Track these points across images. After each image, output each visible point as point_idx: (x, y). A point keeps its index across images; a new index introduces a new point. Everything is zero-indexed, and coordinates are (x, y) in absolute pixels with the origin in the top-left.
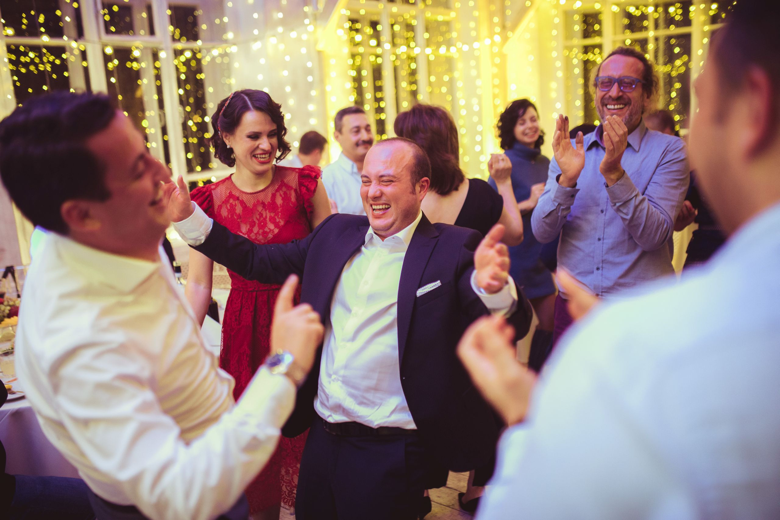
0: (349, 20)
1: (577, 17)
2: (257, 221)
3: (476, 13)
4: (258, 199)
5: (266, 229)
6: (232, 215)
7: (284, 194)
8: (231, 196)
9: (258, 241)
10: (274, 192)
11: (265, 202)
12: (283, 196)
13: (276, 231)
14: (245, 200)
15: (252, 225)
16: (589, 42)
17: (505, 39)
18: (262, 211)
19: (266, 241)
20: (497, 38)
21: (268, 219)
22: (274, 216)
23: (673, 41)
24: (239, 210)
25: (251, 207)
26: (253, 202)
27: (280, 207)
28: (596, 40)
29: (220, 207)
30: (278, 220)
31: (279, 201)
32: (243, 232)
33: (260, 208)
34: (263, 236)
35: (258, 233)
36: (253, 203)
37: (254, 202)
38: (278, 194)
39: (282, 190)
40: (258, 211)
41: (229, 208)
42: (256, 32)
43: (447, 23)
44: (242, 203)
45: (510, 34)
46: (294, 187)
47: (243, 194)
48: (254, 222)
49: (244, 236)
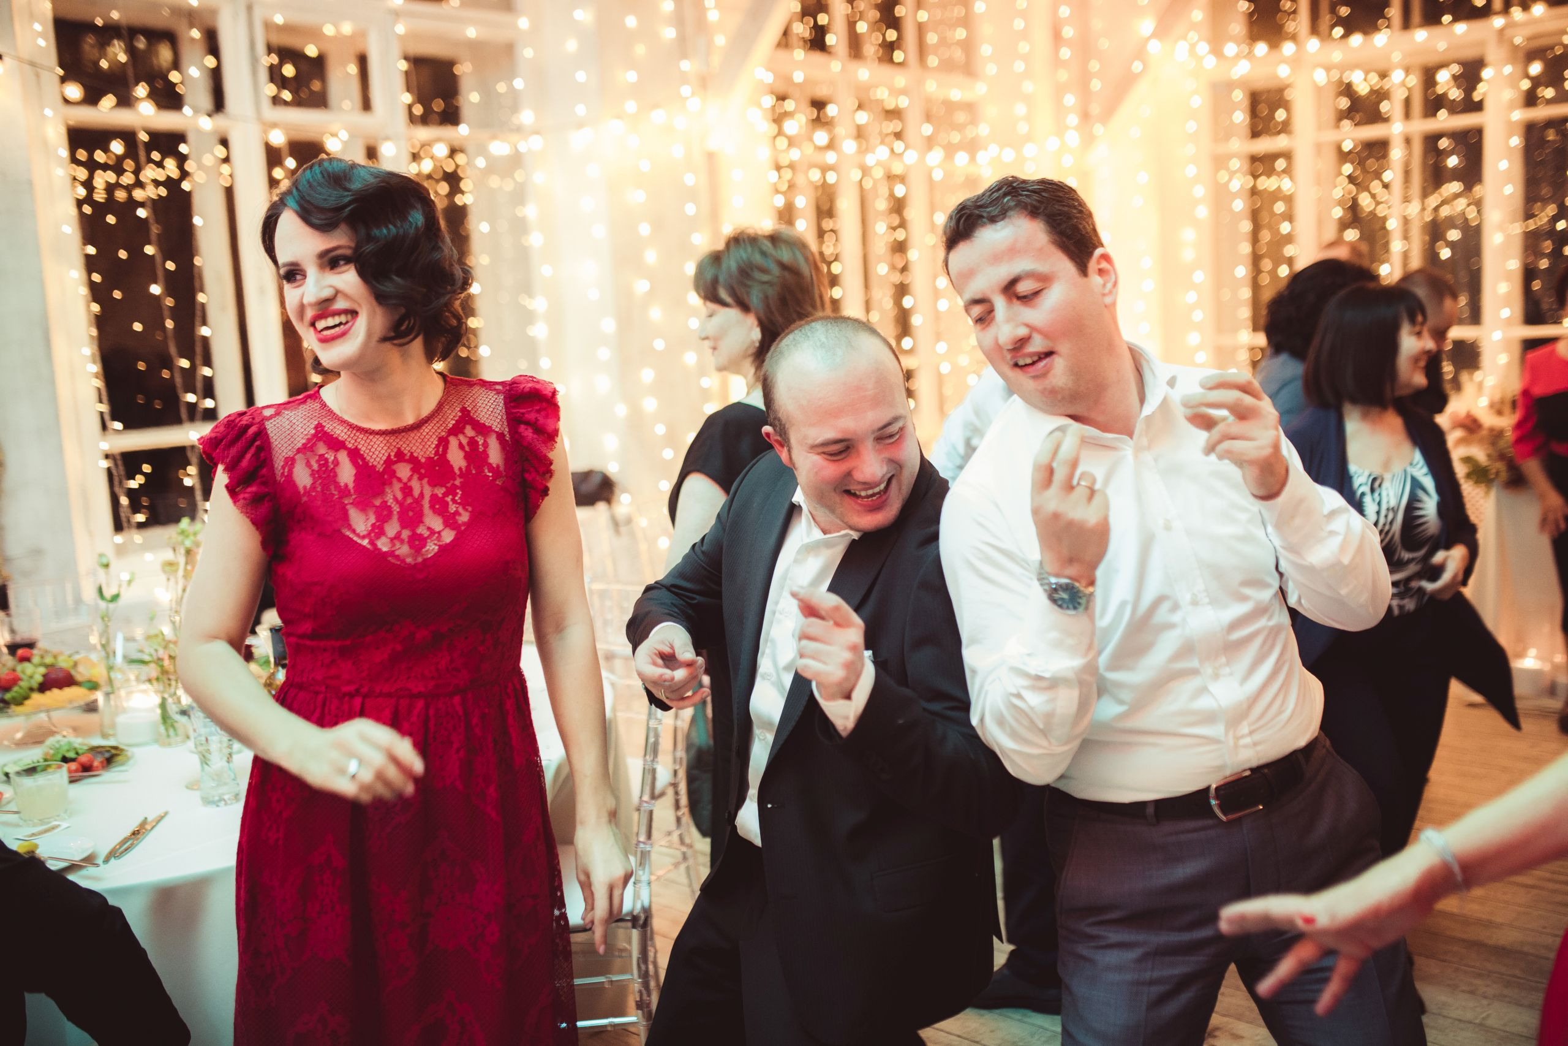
0: (772, 93)
1: (1239, 96)
2: (398, 506)
3: (1028, 87)
4: (399, 449)
5: (422, 530)
6: (325, 487)
7: (469, 444)
8: (321, 435)
9: (397, 557)
10: (443, 434)
11: (420, 458)
12: (467, 449)
13: (448, 536)
14: (363, 449)
15: (383, 515)
16: (1265, 145)
17: (1089, 140)
18: (410, 479)
19: (420, 560)
20: (1073, 138)
21: (426, 503)
22: (445, 495)
23: (1444, 143)
24: (346, 474)
25: (380, 468)
26: (386, 454)
27: (461, 476)
28: (1279, 143)
29: (290, 462)
30: (455, 509)
31: (456, 458)
32: (358, 531)
33: (403, 471)
34: (411, 546)
35: (398, 537)
36: (384, 458)
37: (389, 456)
38: (453, 442)
39: (464, 433)
40: (399, 480)
41: (315, 466)
42: (581, 110)
43: (970, 107)
44: (355, 455)
45: (1098, 129)
46: (496, 427)
47: (358, 434)
48: (389, 508)
49: (359, 541)
